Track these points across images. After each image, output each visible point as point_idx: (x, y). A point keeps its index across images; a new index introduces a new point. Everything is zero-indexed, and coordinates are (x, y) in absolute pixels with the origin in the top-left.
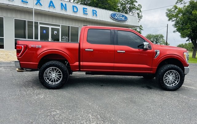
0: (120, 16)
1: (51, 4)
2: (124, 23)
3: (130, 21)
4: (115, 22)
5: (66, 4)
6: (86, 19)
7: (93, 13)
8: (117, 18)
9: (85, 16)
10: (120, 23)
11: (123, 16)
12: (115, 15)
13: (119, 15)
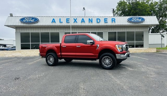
0: (137, 19)
1: (83, 21)
2: (142, 24)
3: (147, 21)
4: (132, 24)
5: (92, 19)
6: (107, 25)
7: (112, 21)
8: (134, 21)
9: (106, 24)
10: (137, 24)
11: (140, 18)
12: (131, 19)
13: (135, 18)
